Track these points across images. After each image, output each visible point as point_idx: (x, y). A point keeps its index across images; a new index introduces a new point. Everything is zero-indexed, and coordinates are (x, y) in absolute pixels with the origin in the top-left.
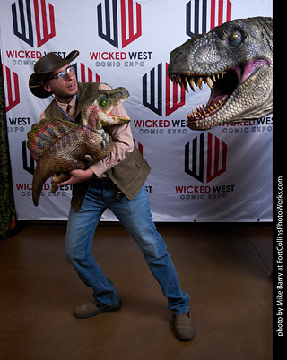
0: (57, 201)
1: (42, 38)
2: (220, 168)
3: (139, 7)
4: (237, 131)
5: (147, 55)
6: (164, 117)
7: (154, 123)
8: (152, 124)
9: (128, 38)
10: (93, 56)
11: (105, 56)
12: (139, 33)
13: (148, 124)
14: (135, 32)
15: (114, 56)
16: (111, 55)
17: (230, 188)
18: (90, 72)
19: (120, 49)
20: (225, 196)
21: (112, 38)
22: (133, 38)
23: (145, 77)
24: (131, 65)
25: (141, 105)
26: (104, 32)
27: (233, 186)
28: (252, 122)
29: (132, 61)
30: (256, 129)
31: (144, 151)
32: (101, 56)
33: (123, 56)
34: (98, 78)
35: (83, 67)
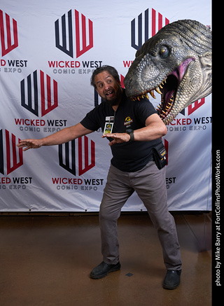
0: (18, 194)
1: (6, 48)
3: (91, 23)
4: (177, 129)
9: (81, 49)
10: (51, 64)
11: (62, 64)
12: (91, 45)
14: (88, 44)
15: (69, 64)
16: (67, 64)
17: (172, 180)
18: (48, 78)
19: (75, 59)
21: (68, 49)
22: (86, 49)
24: (85, 72)
26: (61, 44)
27: (174, 178)
28: (189, 121)
29: (84, 69)
30: (193, 128)
31: (96, 147)
32: (58, 64)
33: (78, 64)
34: (55, 83)
35: (42, 73)
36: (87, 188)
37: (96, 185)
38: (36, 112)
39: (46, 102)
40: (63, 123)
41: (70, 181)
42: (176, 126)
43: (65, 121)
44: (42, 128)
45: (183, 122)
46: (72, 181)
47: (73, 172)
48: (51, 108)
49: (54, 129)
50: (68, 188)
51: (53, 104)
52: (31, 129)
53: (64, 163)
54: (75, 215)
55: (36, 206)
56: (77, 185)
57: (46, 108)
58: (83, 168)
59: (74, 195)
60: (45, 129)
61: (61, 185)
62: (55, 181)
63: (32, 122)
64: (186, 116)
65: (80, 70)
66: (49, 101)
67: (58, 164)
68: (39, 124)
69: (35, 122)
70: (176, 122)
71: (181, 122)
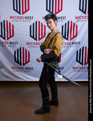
4: (65, 47)
5: (32, 18)
6: (38, 41)
7: (34, 44)
8: (33, 44)
9: (24, 11)
10: (11, 17)
11: (16, 18)
12: (29, 10)
13: (32, 44)
14: (27, 9)
16: (18, 17)
17: (62, 68)
18: (10, 23)
19: (21, 15)
21: (18, 11)
22: (26, 11)
23: (31, 26)
24: (26, 21)
25: (29, 37)
26: (15, 9)
27: (63, 68)
28: (70, 43)
29: (26, 20)
30: (72, 46)
31: (30, 54)
32: (14, 17)
33: (23, 18)
34: (13, 26)
35: (7, 21)
36: (26, 71)
37: (30, 70)
38: (4, 39)
39: (9, 34)
40: (16, 43)
41: (19, 68)
42: (65, 45)
43: (17, 42)
44: (7, 45)
45: (68, 43)
46: (20, 68)
47: (20, 64)
48: (11, 37)
49: (12, 46)
50: (18, 71)
51: (12, 35)
52: (2, 46)
53: (17, 60)
54: (21, 82)
55: (4, 79)
56: (22, 70)
57: (9, 37)
58: (25, 62)
59: (21, 74)
60: (8, 46)
61: (15, 70)
62: (13, 68)
63: (3, 43)
64: (69, 41)
65: (24, 20)
66: (10, 33)
67: (14, 61)
68: (6, 43)
69: (4, 43)
70: (64, 44)
71: (67, 44)
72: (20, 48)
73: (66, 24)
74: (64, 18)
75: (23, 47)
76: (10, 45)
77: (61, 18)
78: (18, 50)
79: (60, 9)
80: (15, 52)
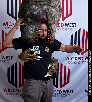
2: (66, 81)
4: (75, 63)
11: (10, 24)
16: (13, 24)
17: (72, 91)
20: (69, 95)
27: (73, 90)
28: (82, 58)
30: (84, 62)
32: (9, 24)
40: (11, 57)
41: (14, 90)
42: (75, 61)
43: (12, 56)
46: (15, 91)
47: (16, 85)
48: (4, 49)
49: (5, 61)
50: (13, 94)
51: (5, 47)
53: (11, 80)
56: (18, 93)
57: (1, 49)
59: (16, 99)
61: (9, 93)
62: (5, 90)
64: (80, 55)
67: (7, 81)
70: (74, 59)
71: (77, 58)
72: (16, 64)
73: (76, 33)
74: (74, 25)
75: (19, 63)
76: (3, 60)
77: (70, 25)
78: (12, 66)
79: (69, 13)
80: (9, 69)
